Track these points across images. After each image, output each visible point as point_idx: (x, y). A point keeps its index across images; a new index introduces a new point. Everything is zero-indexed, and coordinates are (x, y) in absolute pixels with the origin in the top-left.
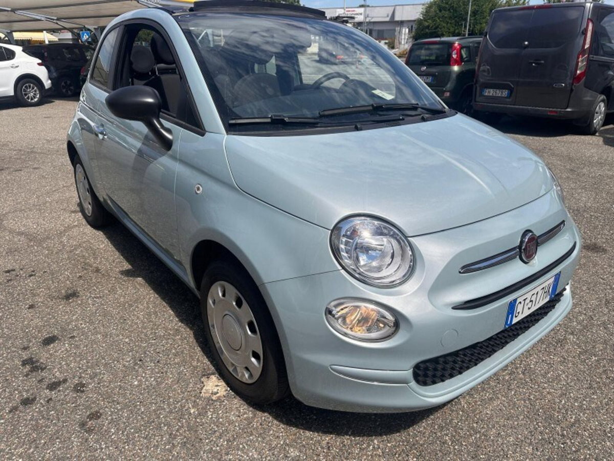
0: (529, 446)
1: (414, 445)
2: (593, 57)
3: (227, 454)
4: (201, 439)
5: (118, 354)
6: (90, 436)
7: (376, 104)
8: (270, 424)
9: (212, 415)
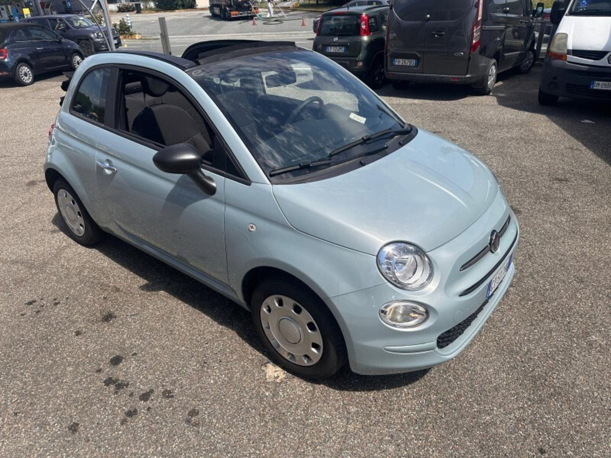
0: (503, 373)
1: (431, 387)
2: (485, 28)
3: (307, 420)
4: (284, 413)
5: (183, 361)
6: (199, 428)
7: (365, 137)
8: (328, 392)
9: (283, 394)
